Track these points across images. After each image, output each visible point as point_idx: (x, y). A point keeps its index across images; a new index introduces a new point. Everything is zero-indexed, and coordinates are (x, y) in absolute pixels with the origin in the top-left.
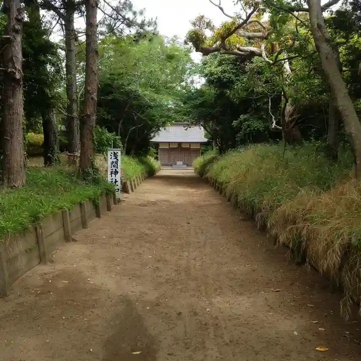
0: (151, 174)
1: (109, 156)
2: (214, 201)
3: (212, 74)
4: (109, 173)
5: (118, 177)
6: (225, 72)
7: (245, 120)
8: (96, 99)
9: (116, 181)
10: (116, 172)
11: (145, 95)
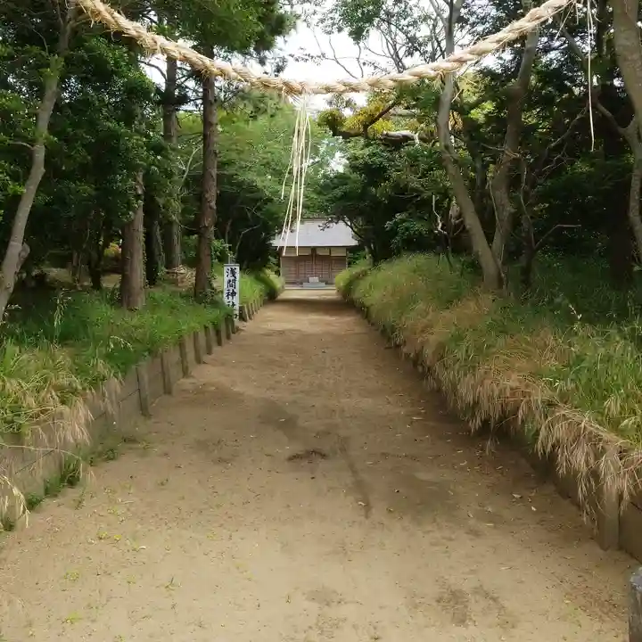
0: (271, 297)
1: (226, 274)
2: (358, 329)
3: (356, 158)
4: (225, 295)
5: (236, 300)
6: (374, 155)
7: (403, 221)
8: (215, 207)
9: (233, 305)
10: (234, 294)
11: (264, 186)
